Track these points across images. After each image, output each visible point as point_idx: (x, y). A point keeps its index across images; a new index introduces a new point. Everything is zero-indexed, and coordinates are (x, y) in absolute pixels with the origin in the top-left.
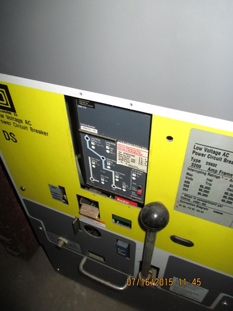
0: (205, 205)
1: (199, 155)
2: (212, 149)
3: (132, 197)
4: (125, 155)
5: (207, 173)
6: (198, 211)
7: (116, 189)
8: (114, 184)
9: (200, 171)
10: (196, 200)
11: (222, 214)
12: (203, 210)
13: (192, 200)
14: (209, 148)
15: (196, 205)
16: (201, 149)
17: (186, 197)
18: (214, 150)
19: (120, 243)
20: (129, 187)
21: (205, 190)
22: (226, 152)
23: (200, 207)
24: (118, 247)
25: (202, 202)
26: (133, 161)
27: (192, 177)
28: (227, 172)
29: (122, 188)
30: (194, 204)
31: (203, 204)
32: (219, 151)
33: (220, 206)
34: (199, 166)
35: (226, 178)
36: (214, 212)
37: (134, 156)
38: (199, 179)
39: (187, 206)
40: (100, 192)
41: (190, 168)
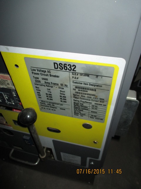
0: (54, 105)
1: (36, 74)
2: (41, 69)
3: (19, 107)
4: (2, 81)
5: (45, 85)
6: (53, 110)
7: (9, 104)
8: (7, 101)
9: (41, 84)
10: (48, 103)
11: (65, 110)
12: (54, 109)
13: (46, 103)
14: (39, 69)
15: (50, 106)
16: (35, 70)
17: (43, 102)
18: (42, 69)
19: (25, 137)
20: (15, 101)
21: (49, 96)
22: (49, 70)
23: (52, 107)
24: (24, 139)
25: (51, 104)
26: (8, 84)
27: (40, 89)
28: (55, 83)
29: (12, 103)
30: (48, 106)
31: (53, 105)
32: (45, 70)
33: (62, 105)
34: (39, 81)
35: (56, 86)
36: (60, 109)
37: (7, 81)
38: (44, 90)
39: (46, 107)
40: (5, 108)
41: (36, 83)
